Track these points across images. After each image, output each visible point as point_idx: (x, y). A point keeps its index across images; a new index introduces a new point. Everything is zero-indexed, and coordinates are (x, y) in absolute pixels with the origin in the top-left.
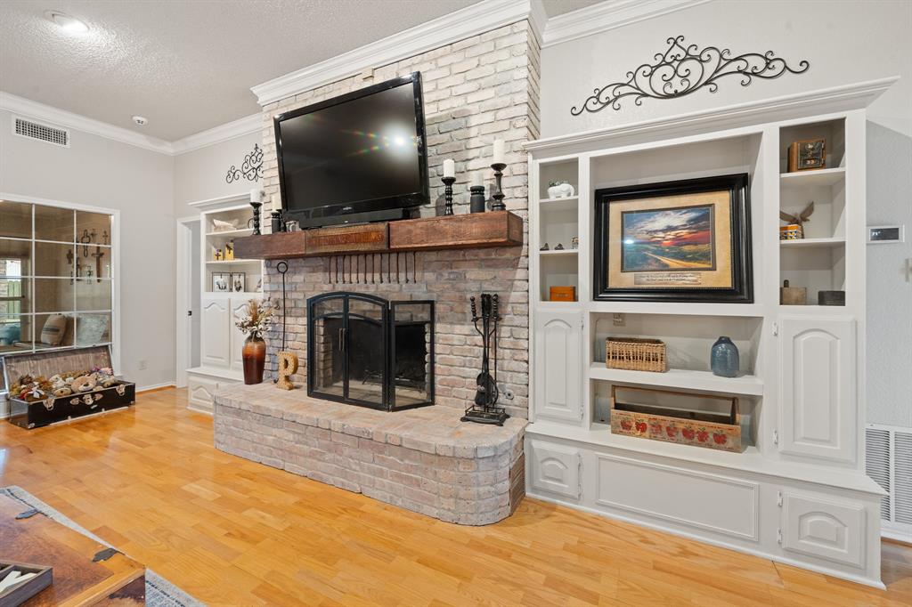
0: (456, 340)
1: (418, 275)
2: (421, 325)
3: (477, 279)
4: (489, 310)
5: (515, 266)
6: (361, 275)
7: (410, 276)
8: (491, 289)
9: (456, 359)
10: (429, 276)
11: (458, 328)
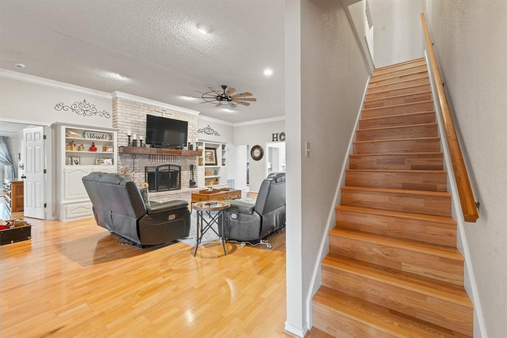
0: (185, 174)
1: (177, 160)
2: (178, 171)
3: (189, 162)
4: (192, 167)
5: (195, 160)
6: (161, 160)
7: (175, 161)
8: (192, 164)
9: (185, 178)
10: (179, 161)
11: (185, 172)
